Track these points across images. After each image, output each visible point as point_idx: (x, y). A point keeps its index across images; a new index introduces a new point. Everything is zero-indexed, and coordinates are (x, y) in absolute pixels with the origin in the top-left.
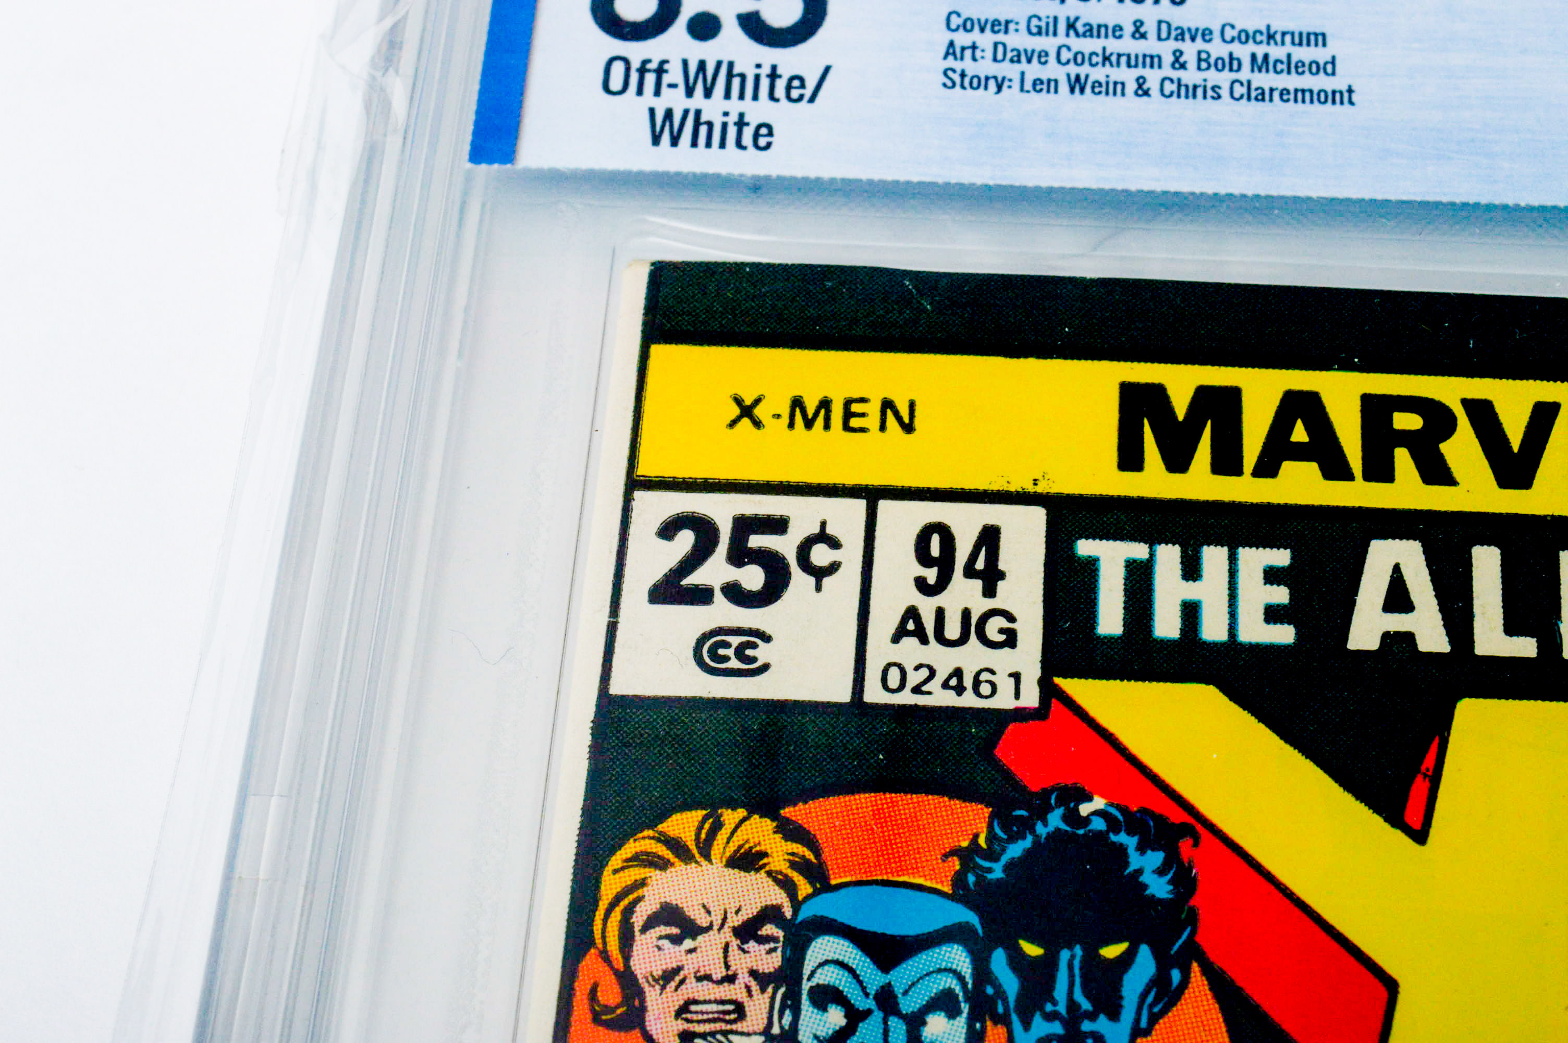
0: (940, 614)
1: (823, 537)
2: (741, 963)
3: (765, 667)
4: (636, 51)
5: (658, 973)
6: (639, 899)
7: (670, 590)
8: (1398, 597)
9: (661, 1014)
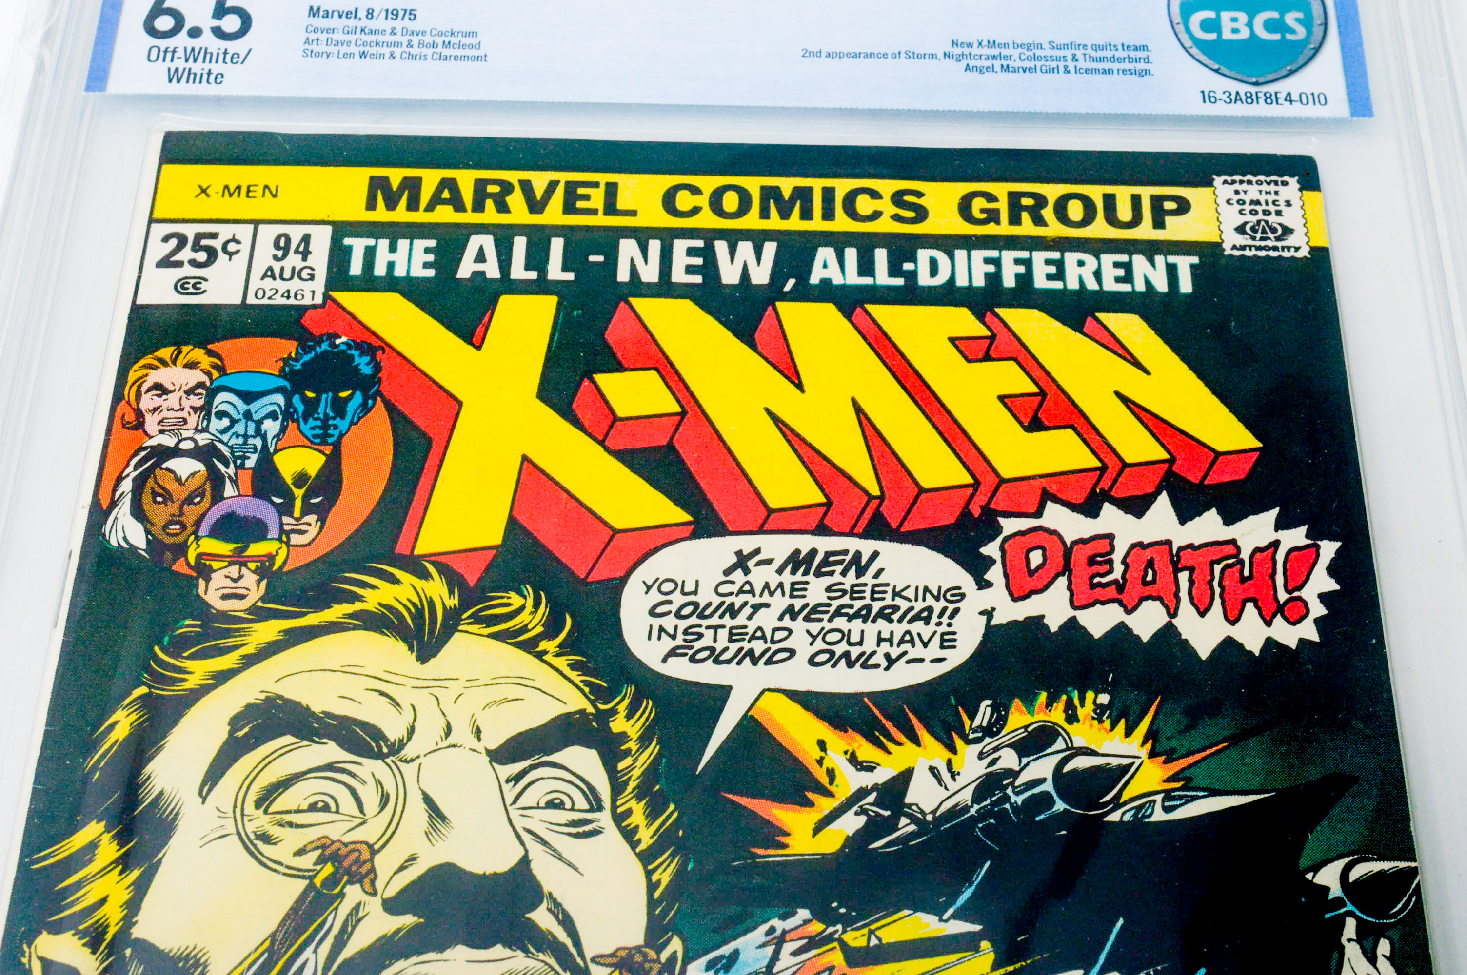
0: (282, 269)
1: (234, 240)
2: (186, 403)
3: (204, 291)
4: (163, 43)
5: (151, 408)
6: (145, 381)
7: (166, 263)
8: (481, 257)
9: (151, 424)
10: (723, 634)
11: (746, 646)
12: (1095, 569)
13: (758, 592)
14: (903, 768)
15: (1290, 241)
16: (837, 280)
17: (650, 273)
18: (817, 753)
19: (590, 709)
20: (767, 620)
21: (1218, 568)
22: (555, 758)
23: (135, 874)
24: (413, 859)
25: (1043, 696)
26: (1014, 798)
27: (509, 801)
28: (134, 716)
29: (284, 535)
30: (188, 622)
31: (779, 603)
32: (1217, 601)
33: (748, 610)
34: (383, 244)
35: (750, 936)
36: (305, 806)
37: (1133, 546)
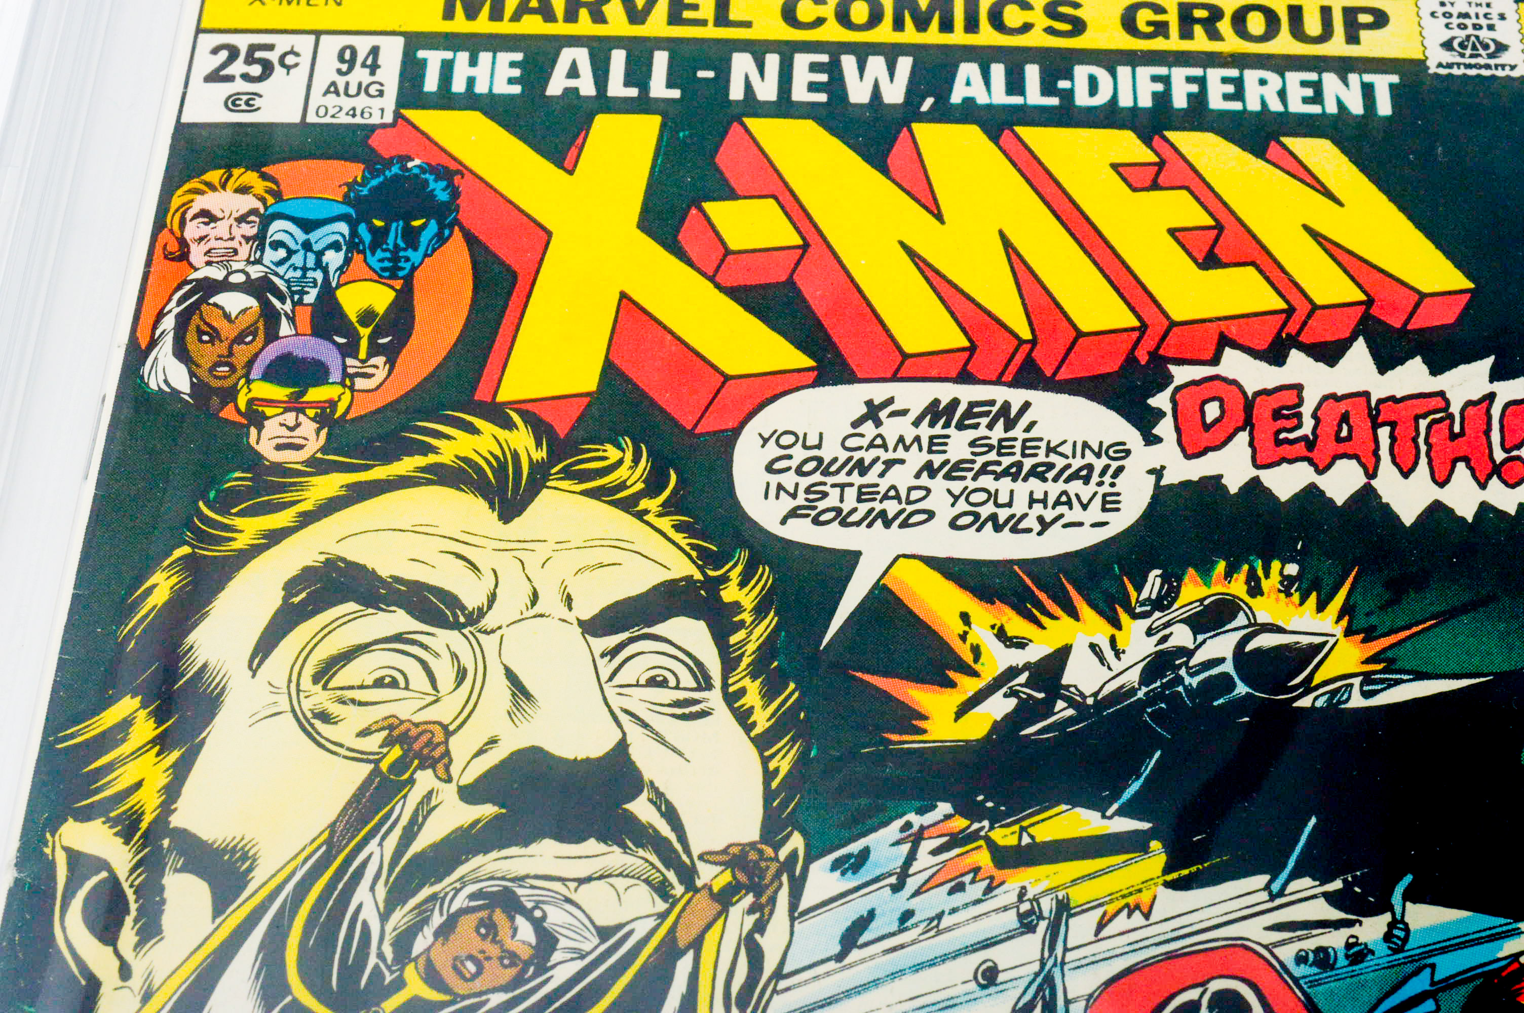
0: (347, 84)
1: (292, 52)
2: (237, 232)
3: (259, 109)
5: (197, 237)
6: (188, 209)
7: (214, 77)
8: (573, 72)
9: (197, 255)
10: (851, 494)
11: (878, 506)
12: (1281, 423)
13: (891, 446)
14: (1059, 645)
15: (1504, 59)
16: (982, 99)
17: (767, 91)
18: (960, 628)
19: (698, 576)
20: (901, 477)
21: (1423, 424)
22: (657, 630)
23: (175, 755)
24: (493, 741)
25: (1221, 566)
26: (1188, 680)
27: (604, 678)
28: (174, 579)
29: (347, 378)
30: (237, 474)
31: (916, 458)
32: (1423, 461)
33: (879, 467)
34: (463, 57)
35: (882, 832)
36: (370, 682)
37: (1325, 398)
